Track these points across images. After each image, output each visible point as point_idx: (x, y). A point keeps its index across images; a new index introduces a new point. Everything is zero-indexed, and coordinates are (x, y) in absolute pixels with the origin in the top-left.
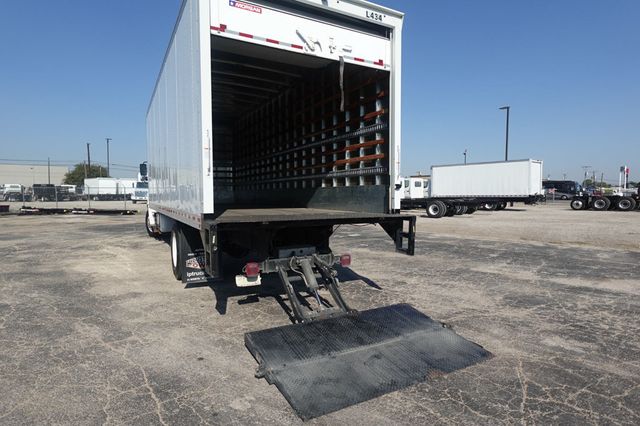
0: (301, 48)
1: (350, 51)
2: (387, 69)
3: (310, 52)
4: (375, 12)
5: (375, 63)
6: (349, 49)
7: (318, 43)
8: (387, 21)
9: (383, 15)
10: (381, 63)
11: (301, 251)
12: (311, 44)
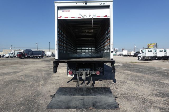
0: (81, 17)
1: (95, 15)
2: (109, 17)
3: (83, 18)
4: (102, 3)
5: (104, 17)
6: (95, 14)
7: (85, 15)
8: (107, 4)
9: (105, 3)
10: (106, 16)
11: (85, 70)
12: (83, 16)
